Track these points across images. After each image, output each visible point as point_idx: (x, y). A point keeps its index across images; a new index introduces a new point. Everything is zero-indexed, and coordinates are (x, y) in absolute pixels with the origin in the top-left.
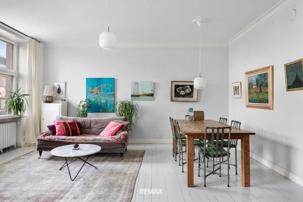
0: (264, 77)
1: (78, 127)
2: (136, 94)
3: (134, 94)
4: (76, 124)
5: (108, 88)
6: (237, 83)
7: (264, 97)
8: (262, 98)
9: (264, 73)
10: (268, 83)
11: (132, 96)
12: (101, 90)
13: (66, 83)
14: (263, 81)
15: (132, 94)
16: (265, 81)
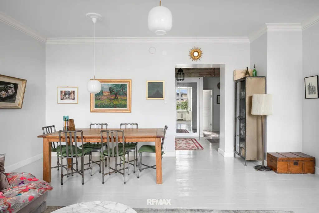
0: (121, 87)
6: (68, 87)
7: (121, 103)
8: (118, 103)
9: (122, 84)
10: (126, 92)
14: (120, 90)
16: (122, 90)
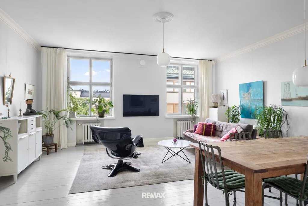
1: (213, 129)
2: (288, 98)
3: (285, 98)
4: (212, 127)
5: (257, 93)
11: (283, 100)
12: (251, 95)
13: (227, 91)
15: (283, 98)
